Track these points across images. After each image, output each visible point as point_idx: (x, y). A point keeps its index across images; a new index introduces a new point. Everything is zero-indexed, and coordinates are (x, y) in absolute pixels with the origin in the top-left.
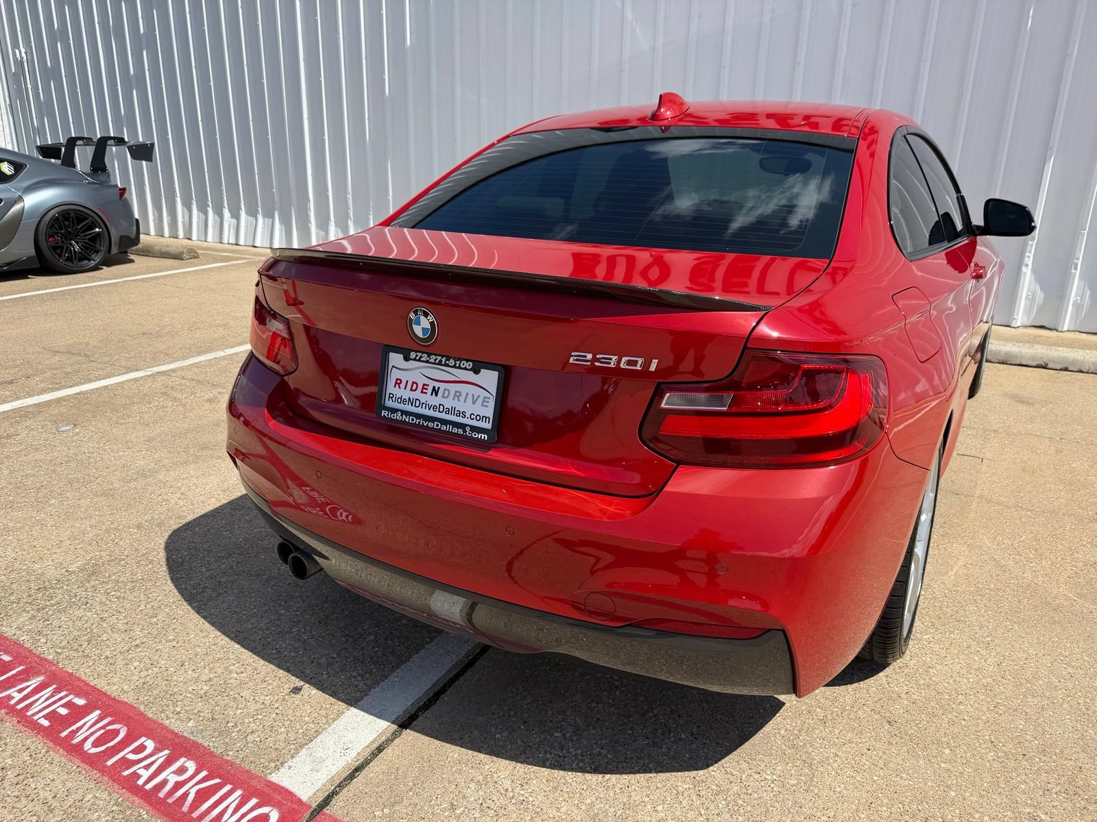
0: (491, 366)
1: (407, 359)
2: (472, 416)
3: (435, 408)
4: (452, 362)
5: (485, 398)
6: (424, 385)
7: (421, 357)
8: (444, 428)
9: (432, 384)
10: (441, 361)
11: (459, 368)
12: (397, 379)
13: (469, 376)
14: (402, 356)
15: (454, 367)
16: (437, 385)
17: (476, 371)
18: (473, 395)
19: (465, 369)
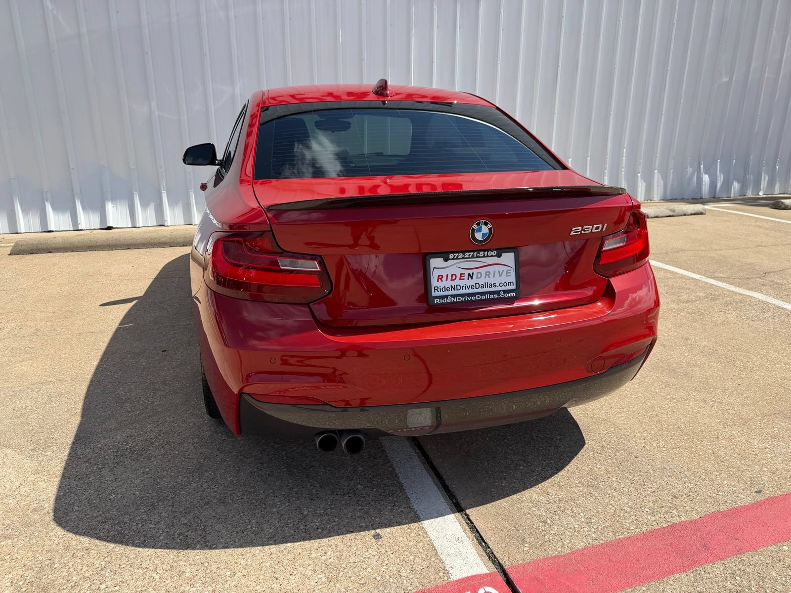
0: (508, 249)
1: (446, 260)
2: (501, 285)
3: (472, 287)
4: (482, 253)
5: (507, 271)
6: (461, 274)
7: (458, 256)
8: (483, 297)
9: (467, 272)
10: (473, 255)
11: (488, 256)
12: (439, 276)
13: (495, 260)
14: (442, 259)
15: (484, 256)
16: (471, 272)
17: (499, 256)
18: (499, 271)
19: (492, 256)
